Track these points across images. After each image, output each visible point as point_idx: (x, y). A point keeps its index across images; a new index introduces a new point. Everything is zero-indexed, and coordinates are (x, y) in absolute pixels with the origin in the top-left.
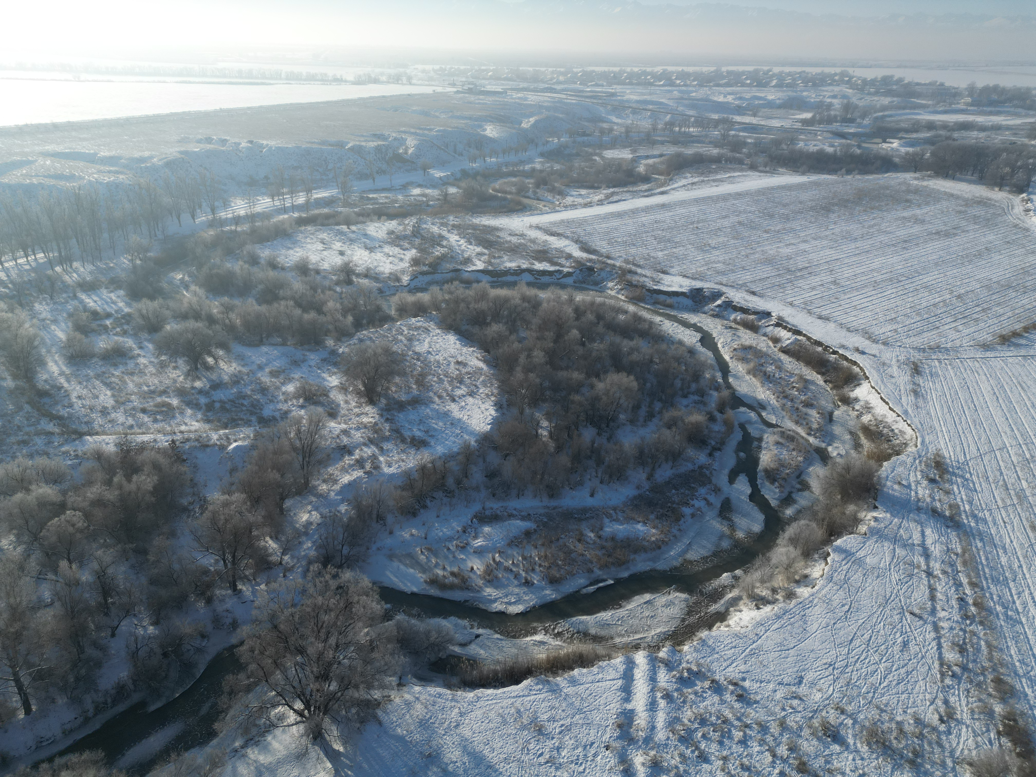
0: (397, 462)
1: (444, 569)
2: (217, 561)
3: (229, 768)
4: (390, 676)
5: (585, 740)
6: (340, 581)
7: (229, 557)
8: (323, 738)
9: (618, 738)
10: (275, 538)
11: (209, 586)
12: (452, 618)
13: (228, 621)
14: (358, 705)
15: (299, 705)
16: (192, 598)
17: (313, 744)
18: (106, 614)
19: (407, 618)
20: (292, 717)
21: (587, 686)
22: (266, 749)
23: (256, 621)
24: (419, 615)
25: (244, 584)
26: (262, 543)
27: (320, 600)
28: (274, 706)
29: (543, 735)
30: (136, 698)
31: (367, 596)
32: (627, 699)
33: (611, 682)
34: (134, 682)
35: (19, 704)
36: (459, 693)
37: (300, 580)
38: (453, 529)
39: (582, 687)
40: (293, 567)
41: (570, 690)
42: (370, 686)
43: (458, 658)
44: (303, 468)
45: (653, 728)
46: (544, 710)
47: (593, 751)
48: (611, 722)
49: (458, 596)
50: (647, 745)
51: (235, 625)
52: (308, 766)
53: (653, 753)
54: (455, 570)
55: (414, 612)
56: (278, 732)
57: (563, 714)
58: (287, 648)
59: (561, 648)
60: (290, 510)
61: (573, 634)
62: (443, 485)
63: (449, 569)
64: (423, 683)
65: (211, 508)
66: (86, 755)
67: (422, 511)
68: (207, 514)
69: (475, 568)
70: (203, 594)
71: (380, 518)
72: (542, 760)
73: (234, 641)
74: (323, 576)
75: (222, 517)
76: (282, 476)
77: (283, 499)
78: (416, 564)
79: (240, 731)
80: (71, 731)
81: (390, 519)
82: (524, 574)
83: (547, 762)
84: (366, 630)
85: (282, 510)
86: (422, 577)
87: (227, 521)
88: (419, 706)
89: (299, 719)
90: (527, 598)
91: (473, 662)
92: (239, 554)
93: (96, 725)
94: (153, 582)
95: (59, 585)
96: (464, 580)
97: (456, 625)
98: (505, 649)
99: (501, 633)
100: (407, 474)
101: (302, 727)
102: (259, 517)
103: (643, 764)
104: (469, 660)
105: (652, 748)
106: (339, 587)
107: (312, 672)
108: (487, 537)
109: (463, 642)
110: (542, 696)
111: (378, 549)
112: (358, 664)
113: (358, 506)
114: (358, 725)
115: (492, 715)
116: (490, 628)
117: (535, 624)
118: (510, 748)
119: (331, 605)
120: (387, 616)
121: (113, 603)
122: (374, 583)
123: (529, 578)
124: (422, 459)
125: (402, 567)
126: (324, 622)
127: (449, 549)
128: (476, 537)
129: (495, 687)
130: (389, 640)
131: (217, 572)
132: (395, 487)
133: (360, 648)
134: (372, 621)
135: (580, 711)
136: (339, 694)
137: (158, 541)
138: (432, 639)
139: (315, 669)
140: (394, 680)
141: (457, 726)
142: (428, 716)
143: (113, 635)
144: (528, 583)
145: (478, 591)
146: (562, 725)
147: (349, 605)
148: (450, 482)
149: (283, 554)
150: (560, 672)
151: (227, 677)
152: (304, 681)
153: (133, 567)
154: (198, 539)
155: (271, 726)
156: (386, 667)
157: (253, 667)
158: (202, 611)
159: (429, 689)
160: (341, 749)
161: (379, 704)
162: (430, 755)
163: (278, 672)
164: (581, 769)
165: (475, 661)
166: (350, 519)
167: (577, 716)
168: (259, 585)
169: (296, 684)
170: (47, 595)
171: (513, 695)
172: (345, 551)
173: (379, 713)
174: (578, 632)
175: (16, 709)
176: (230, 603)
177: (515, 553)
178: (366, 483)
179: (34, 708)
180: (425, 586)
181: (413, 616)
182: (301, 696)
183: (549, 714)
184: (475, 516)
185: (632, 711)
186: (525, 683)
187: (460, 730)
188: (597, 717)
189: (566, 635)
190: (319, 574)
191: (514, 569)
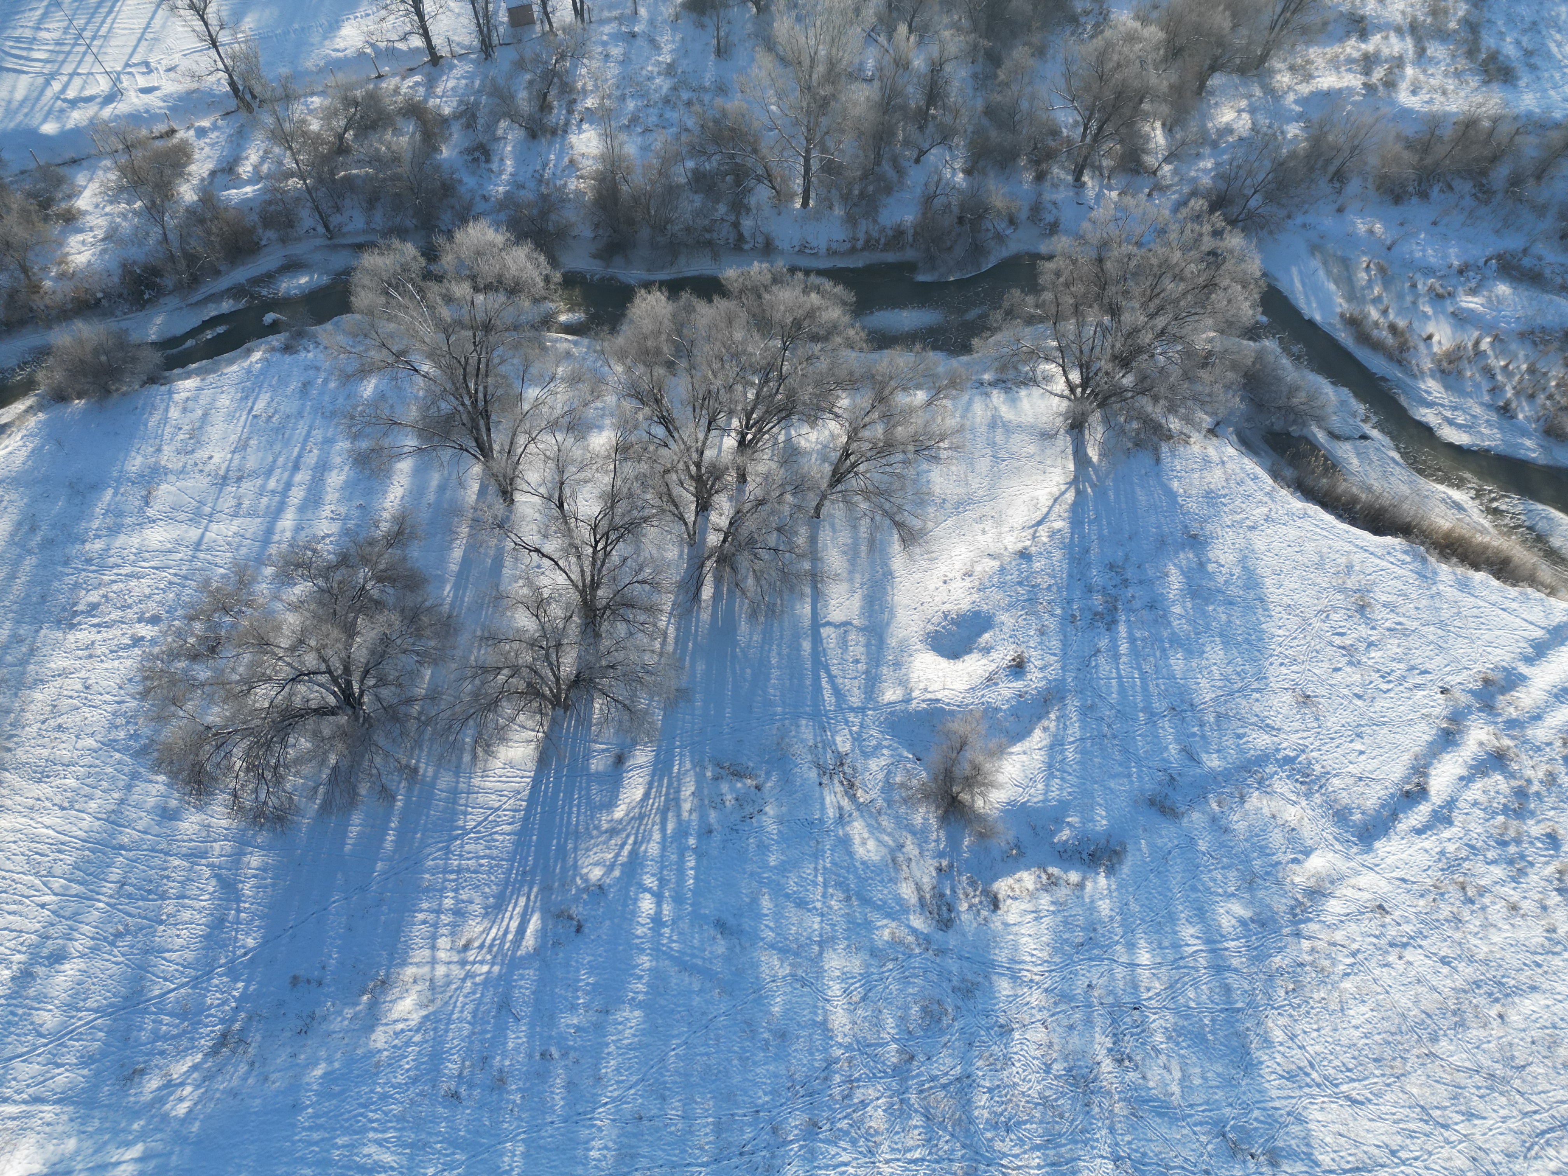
0: (1433, 90)
1: (1385, 312)
2: (1076, 123)
3: (966, 397)
4: (1206, 413)
5: (1420, 661)
6: (1221, 244)
7: (1094, 125)
8: (1081, 432)
9: (1471, 691)
10: (1169, 129)
11: (1050, 155)
12: (1346, 390)
13: (1049, 218)
14: (1145, 422)
15: (1075, 376)
16: (1023, 161)
17: (1067, 432)
18: (921, 128)
19: (1279, 350)
20: (1060, 386)
21: (1482, 604)
22: (1013, 402)
23: (1080, 238)
24: (1298, 358)
25: (1092, 178)
26: (1147, 128)
27: (1176, 256)
28: (1048, 359)
29: (1363, 615)
30: (910, 254)
31: (1244, 287)
32: (1529, 660)
33: (1525, 624)
34: (916, 234)
35: (800, 190)
36: (1284, 492)
37: (1167, 212)
38: (1445, 257)
39: (1472, 599)
40: (1168, 187)
41: (1450, 592)
42: (1172, 409)
43: (1314, 447)
44: (1272, 28)
45: (1538, 717)
46: (1388, 589)
47: (1419, 680)
48: (1478, 667)
49: (1377, 364)
50: (1508, 729)
51: (1053, 228)
52: (1048, 452)
53: (1507, 742)
54: (1401, 323)
55: (1295, 349)
56: (1036, 392)
57: (1413, 613)
58: (1099, 298)
59: (1483, 531)
60: (1212, 93)
61: (1520, 526)
62: (1484, 173)
63: (1391, 316)
64: (1243, 449)
65: (1108, 33)
66: (839, 289)
67: (1415, 200)
68: (1099, 42)
69: (1435, 339)
70: (1038, 163)
71: (1339, 177)
72: (1338, 640)
73: (1043, 249)
74: (1201, 224)
75: (1116, 57)
76: (1234, 27)
77: (1214, 68)
78: (1347, 281)
79: (996, 364)
80: (835, 253)
81: (1354, 186)
82: (1509, 393)
83: (1343, 648)
84: (1212, 334)
85: (1202, 86)
86: (1341, 304)
87: (1119, 65)
88: (1218, 473)
89: (1067, 392)
90: (1486, 431)
91: (1332, 467)
92: (1109, 129)
93: (857, 262)
94: (990, 112)
95: (887, 57)
96: (1404, 347)
97: (1343, 403)
98: (1392, 479)
99: (1403, 455)
100: (1434, 122)
101: (1064, 405)
102: (1165, 83)
103: (1481, 744)
104: (1326, 459)
105: (1513, 738)
106: (1213, 253)
107: (1113, 346)
108: (1495, 303)
109: (1337, 432)
110: (1400, 572)
111: (1304, 226)
112: (1175, 372)
113: (1317, 141)
114: (1130, 445)
115: (1309, 547)
116: (1392, 438)
117: (1468, 475)
118: (1303, 599)
119: (1187, 273)
120: (1253, 333)
121: (934, 117)
122: (1265, 275)
123: (1514, 405)
124: (1480, 105)
125: (1321, 273)
126: (1163, 290)
127: (1414, 286)
128: (1473, 292)
129: (1339, 517)
130: (1234, 366)
131: (1069, 141)
132: (1398, 137)
133: (1189, 354)
134: (1227, 327)
135: (1442, 624)
136: (1130, 394)
137: (1019, 54)
138: (1295, 401)
139: (1118, 345)
140: (1207, 421)
141: (1252, 528)
142: (1222, 492)
143: (917, 161)
144: (1505, 411)
145: (1414, 376)
146: (1400, 624)
147: (1210, 286)
148: (1501, 173)
149: (1166, 160)
150: (1455, 560)
151: (1013, 291)
152: (1097, 350)
153: (975, 76)
154: (1068, 76)
155: (1031, 381)
156: (1208, 399)
157: (1048, 296)
158: (1026, 187)
159: (1246, 460)
160: (1095, 459)
161: (1170, 437)
162: (1195, 537)
163: (1073, 321)
164: (1385, 687)
165: (1334, 466)
166: (1293, 155)
167: (1432, 628)
168: (1110, 189)
169: (1086, 348)
170: (870, 64)
171: (1358, 542)
172: (1253, 203)
173: (1164, 448)
174: (1530, 528)
175: (794, 195)
176: (1062, 195)
177: (1521, 354)
178: (1354, 104)
179: (812, 203)
180: (1336, 321)
181: (1290, 354)
182: (1084, 367)
183: (1391, 598)
184: (1499, 257)
185: (1523, 678)
186: (1388, 540)
187: (1252, 535)
188: (1460, 648)
189: (1507, 521)
190: (1197, 218)
191: (1499, 377)
